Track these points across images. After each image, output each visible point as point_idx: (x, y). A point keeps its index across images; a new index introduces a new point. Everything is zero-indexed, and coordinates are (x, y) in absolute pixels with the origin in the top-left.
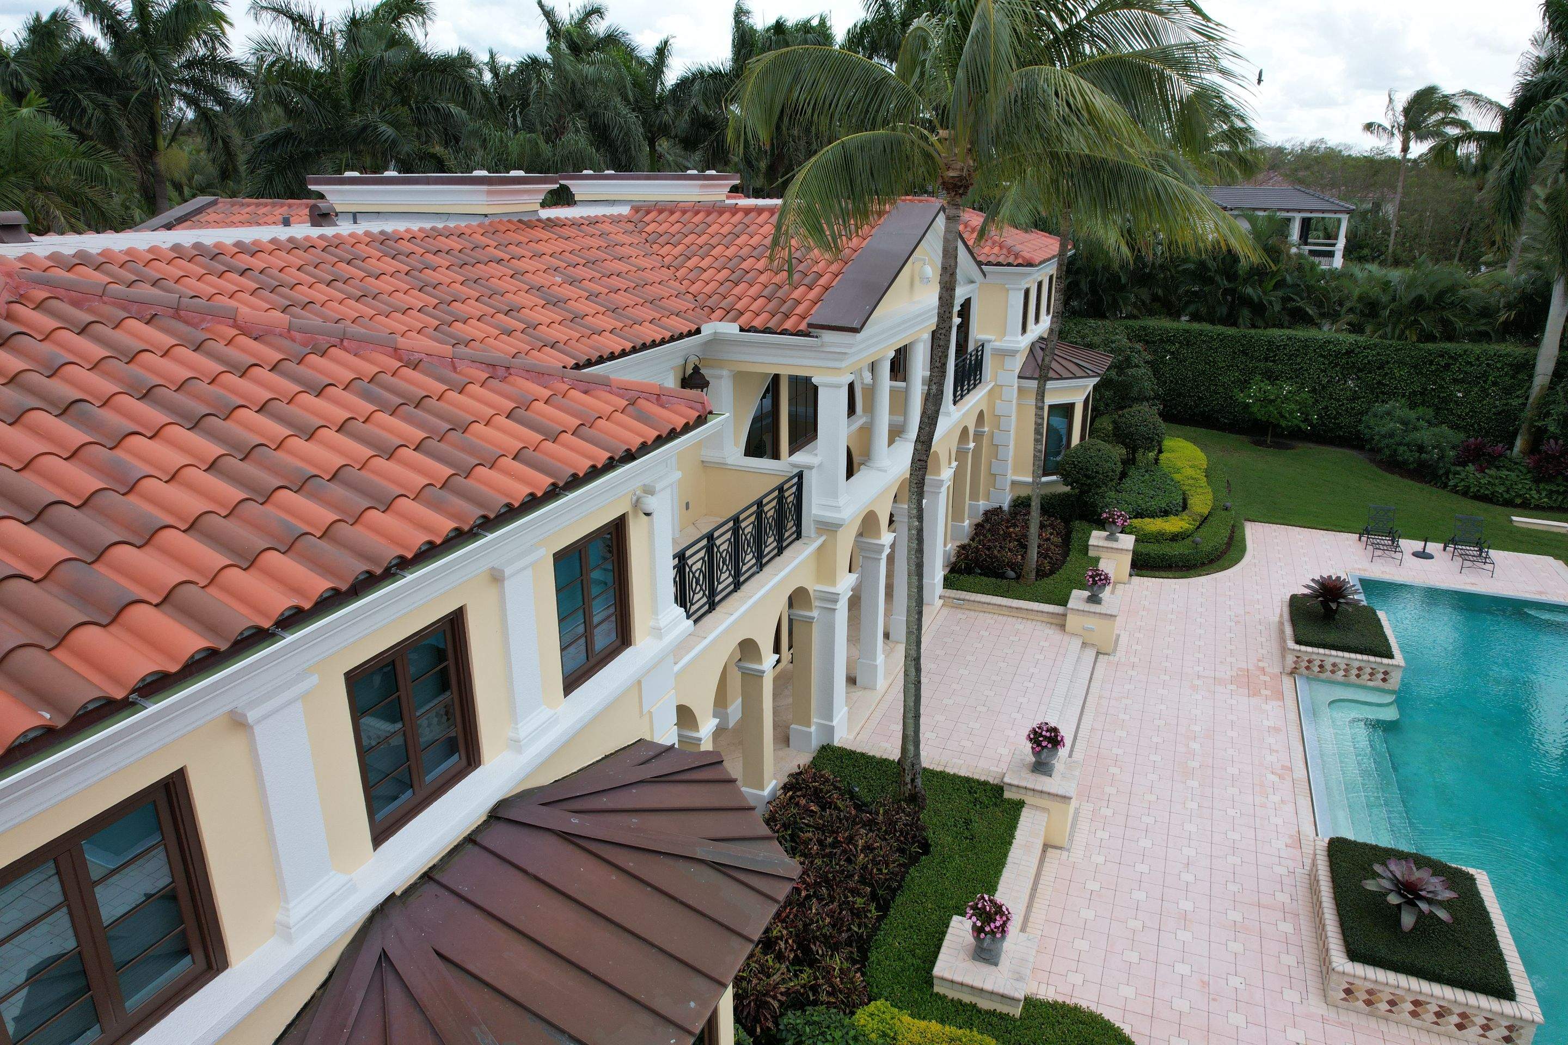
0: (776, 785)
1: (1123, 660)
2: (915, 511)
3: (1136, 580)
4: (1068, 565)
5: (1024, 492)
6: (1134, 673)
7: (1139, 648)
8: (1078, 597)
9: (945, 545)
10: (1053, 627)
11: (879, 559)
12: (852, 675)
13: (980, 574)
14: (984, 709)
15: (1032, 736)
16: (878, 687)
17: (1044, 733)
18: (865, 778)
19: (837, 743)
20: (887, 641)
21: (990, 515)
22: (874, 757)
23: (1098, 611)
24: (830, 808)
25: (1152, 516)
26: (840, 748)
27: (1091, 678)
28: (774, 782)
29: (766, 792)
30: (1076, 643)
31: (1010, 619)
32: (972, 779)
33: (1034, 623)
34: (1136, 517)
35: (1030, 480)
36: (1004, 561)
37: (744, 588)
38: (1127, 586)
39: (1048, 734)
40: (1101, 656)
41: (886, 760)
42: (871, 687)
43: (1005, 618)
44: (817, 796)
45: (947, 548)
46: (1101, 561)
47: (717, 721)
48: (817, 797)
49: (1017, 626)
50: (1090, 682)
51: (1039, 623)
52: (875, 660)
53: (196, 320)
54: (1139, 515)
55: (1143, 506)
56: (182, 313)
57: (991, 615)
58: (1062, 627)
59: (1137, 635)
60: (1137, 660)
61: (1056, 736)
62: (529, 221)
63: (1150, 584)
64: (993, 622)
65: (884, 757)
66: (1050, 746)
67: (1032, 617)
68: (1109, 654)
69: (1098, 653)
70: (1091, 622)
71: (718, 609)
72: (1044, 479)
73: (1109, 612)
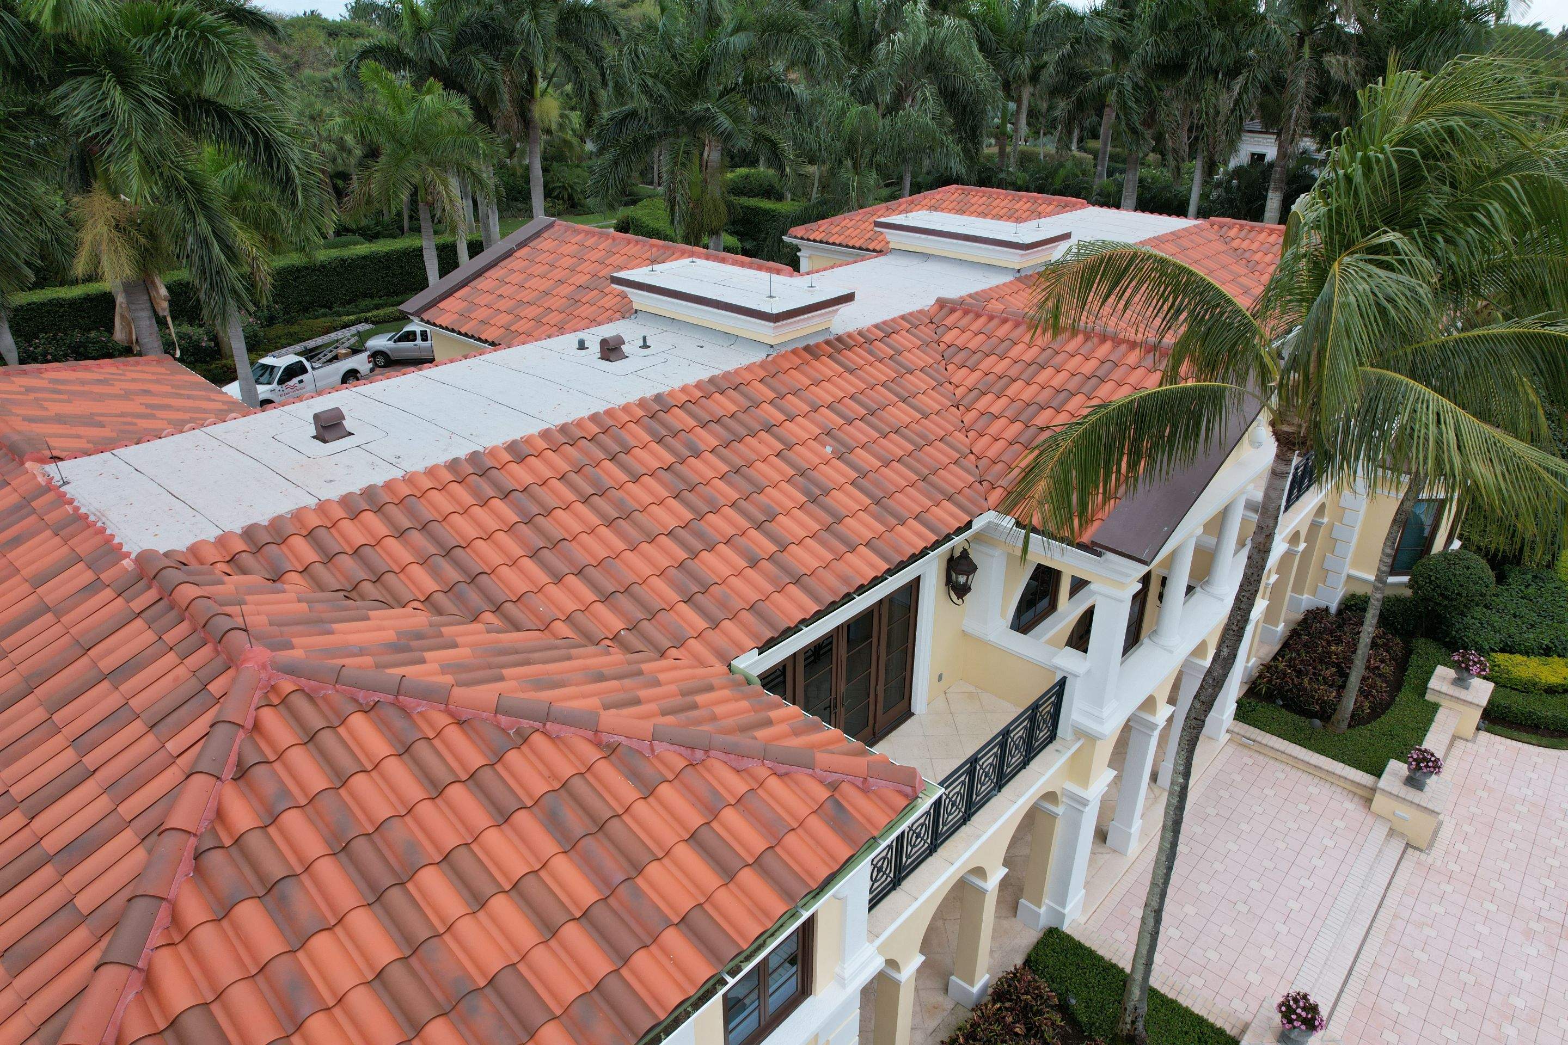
0: (990, 979)
1: (1438, 863)
2: (1181, 768)
3: (1484, 736)
4: (1393, 712)
5: (1360, 590)
6: (1449, 889)
7: (1464, 849)
8: (1396, 769)
9: (1248, 661)
10: (1356, 799)
11: (1150, 736)
12: (1104, 828)
13: (1282, 706)
14: (1244, 909)
15: (1283, 1009)
16: (1129, 852)
17: (1299, 1011)
18: (1087, 987)
19: (1066, 928)
20: (1152, 784)
21: (1315, 616)
22: (1102, 958)
23: (1416, 801)
24: (1035, 1036)
25: (1527, 653)
26: (1068, 936)
27: (1390, 884)
28: (987, 976)
29: (976, 989)
30: (1381, 831)
31: (1305, 776)
32: (1206, 1020)
33: (1334, 788)
34: (1503, 651)
35: (1372, 578)
36: (1313, 697)
37: (974, 818)
38: (1469, 745)
39: (1304, 1014)
40: (1410, 850)
41: (1114, 966)
42: (1119, 852)
43: (1299, 773)
44: (1025, 1013)
45: (1250, 665)
46: (1441, 710)
47: (923, 958)
48: (1025, 1016)
49: (1312, 789)
50: (1388, 888)
51: (1339, 790)
52: (1130, 827)
53: (412, 705)
54: (1507, 649)
55: (1517, 638)
56: (401, 698)
57: (1282, 766)
58: (1368, 801)
59: (1466, 828)
60: (1456, 868)
61: (1314, 1019)
62: (817, 345)
63: (1502, 748)
64: (1282, 776)
65: (1114, 961)
66: (1303, 1027)
67: (1332, 780)
68: (1421, 850)
69: (1408, 845)
70: (1403, 811)
71: (939, 850)
72: (1391, 579)
73: (1430, 806)
